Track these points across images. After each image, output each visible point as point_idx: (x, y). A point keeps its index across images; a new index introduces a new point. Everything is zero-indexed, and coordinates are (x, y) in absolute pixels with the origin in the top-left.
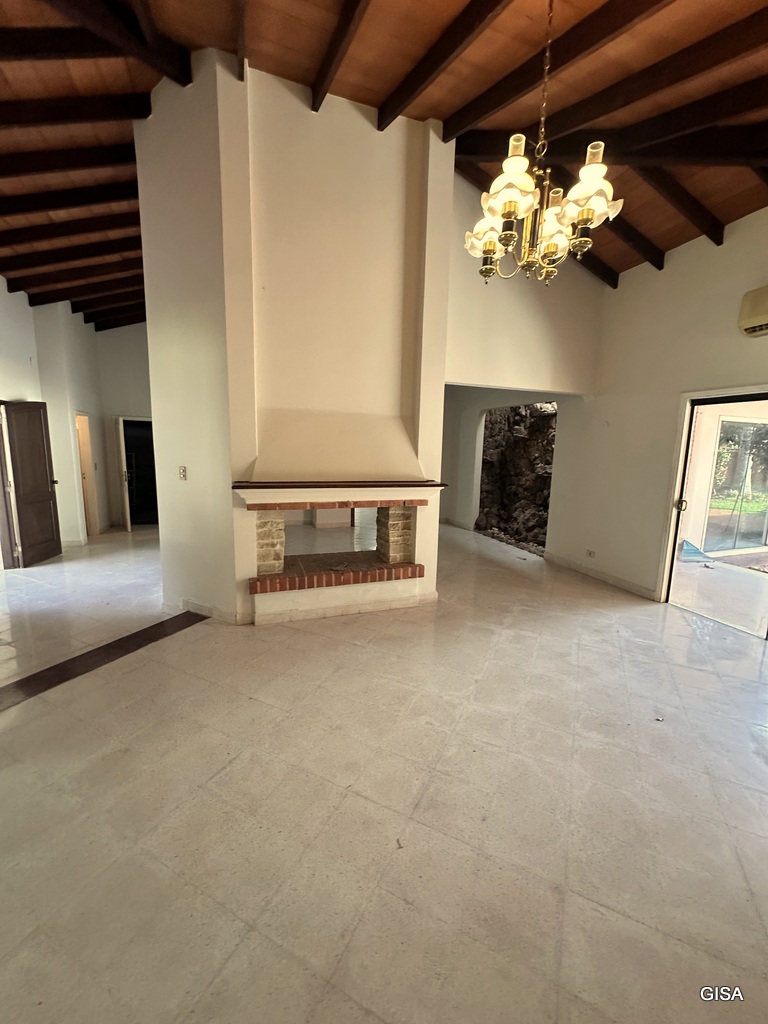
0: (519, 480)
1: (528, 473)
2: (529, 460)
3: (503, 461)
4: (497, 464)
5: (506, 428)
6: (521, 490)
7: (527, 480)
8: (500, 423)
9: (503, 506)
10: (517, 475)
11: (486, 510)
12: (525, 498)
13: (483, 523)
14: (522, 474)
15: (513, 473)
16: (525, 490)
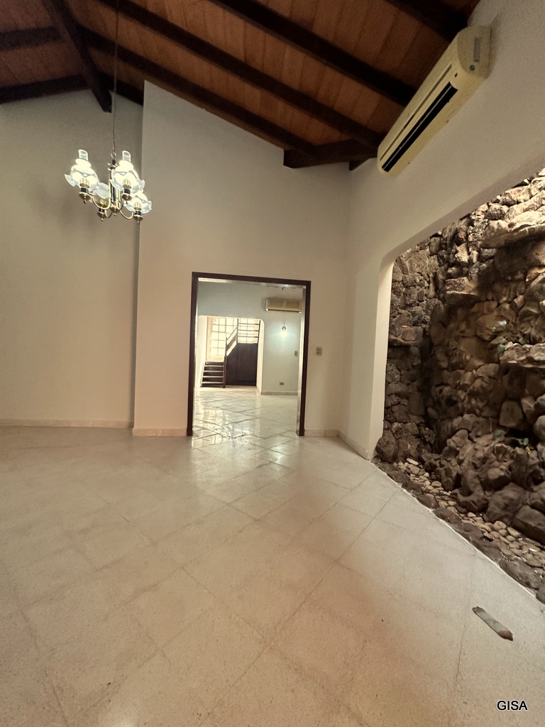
0: (459, 377)
1: (478, 363)
2: (480, 339)
3: (428, 347)
4: (415, 350)
5: (432, 293)
6: (462, 394)
7: (475, 378)
8: (421, 285)
9: (428, 422)
10: (453, 368)
11: (396, 425)
12: (471, 411)
13: (390, 450)
14: (463, 366)
15: (444, 365)
16: (473, 394)
